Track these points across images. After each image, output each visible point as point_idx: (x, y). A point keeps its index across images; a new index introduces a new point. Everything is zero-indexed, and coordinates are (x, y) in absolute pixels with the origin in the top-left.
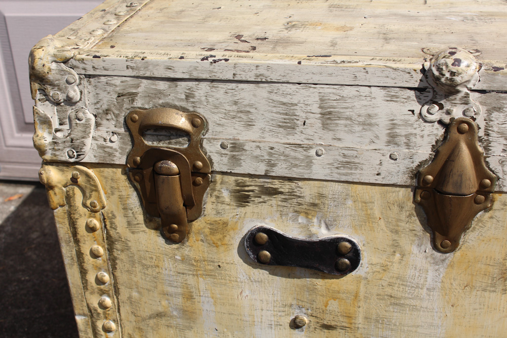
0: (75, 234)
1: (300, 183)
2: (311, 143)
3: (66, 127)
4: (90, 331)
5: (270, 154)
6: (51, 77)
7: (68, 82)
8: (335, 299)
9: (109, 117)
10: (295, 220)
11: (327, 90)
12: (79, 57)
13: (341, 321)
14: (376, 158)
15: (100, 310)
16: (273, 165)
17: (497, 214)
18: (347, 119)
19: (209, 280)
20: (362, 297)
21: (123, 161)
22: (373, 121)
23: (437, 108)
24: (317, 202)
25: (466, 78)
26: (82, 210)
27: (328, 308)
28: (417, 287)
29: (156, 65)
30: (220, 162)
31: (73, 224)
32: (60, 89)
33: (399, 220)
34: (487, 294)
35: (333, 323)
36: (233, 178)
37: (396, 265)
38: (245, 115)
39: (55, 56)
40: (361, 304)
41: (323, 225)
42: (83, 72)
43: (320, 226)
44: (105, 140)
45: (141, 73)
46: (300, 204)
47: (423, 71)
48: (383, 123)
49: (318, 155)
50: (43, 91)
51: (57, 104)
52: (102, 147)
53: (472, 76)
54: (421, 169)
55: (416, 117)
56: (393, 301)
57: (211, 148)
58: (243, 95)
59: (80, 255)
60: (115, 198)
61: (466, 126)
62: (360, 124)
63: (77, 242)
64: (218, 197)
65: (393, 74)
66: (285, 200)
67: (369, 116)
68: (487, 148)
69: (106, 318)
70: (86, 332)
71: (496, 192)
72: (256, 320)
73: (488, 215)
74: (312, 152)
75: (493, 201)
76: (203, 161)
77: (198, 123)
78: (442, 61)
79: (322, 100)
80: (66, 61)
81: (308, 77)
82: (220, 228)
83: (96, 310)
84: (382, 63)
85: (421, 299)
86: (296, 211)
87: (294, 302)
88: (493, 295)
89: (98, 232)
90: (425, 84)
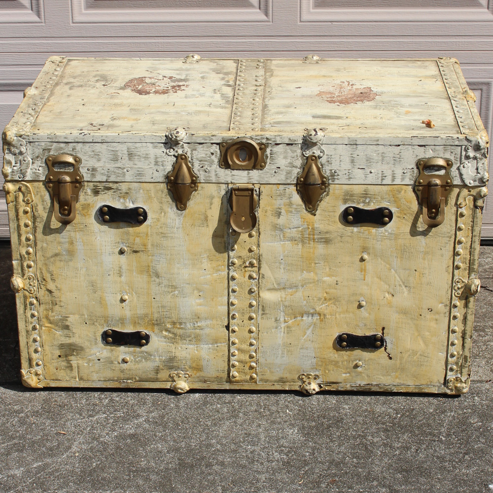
0: (17, 216)
1: (121, 184)
2: (124, 166)
3: (18, 165)
4: (20, 269)
5: (108, 172)
6: (14, 143)
7: (21, 145)
8: (138, 237)
9: (38, 159)
10: (119, 200)
11: (130, 144)
12: (26, 134)
13: (141, 248)
14: (151, 171)
15: (26, 256)
16: (109, 177)
17: (200, 192)
18: (138, 156)
19: (81, 233)
20: (149, 235)
21: (44, 179)
22: (148, 156)
23: (172, 150)
24: (128, 192)
25: (181, 138)
26: (22, 203)
27: (135, 242)
28: (172, 228)
29: (60, 137)
30: (87, 177)
31: (17, 211)
32: (17, 148)
33: (162, 197)
34: (201, 228)
35: (138, 250)
36: (92, 183)
37: (162, 218)
38: (97, 156)
39: (16, 134)
40: (149, 238)
41: (131, 202)
42: (28, 140)
43: (130, 203)
44: (36, 170)
45: (54, 140)
46: (121, 193)
47: (166, 136)
48: (152, 156)
49: (127, 171)
50: (9, 150)
51: (15, 155)
52: (35, 173)
53: (184, 137)
54: (168, 175)
55: (165, 154)
56: (163, 235)
57: (83, 171)
58: (96, 148)
59: (19, 226)
60: (38, 196)
61: (184, 157)
62: (143, 158)
63: (18, 219)
64: (85, 193)
65: (155, 138)
66: (114, 192)
67: (147, 154)
68: (192, 165)
69: (29, 260)
70: (18, 270)
71: (198, 183)
72: (103, 251)
73: (196, 193)
74: (125, 170)
75: (198, 187)
76: (79, 176)
77: (78, 160)
78: (172, 132)
79: (128, 149)
80: (20, 136)
81: (122, 140)
82: (87, 207)
83: (24, 256)
84: (150, 134)
85: (174, 233)
86: (119, 197)
87: (120, 241)
88: (203, 228)
89: (29, 214)
90: (167, 141)
